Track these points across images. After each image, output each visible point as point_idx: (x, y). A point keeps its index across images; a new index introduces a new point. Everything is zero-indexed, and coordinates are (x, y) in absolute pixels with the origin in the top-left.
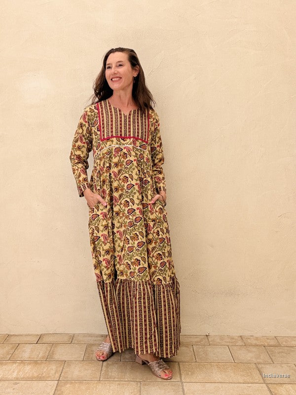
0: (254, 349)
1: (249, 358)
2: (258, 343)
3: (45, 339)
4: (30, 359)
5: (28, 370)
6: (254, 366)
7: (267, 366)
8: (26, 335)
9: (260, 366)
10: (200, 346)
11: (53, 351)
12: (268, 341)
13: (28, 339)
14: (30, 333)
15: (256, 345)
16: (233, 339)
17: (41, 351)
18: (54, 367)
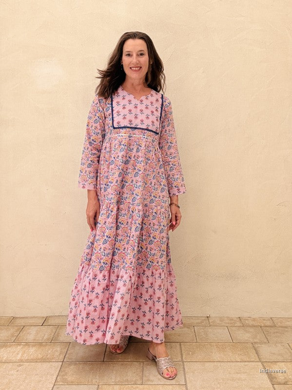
0: (252, 330)
1: (246, 338)
2: (255, 323)
3: (51, 322)
4: (35, 341)
5: (33, 352)
6: (251, 346)
7: (262, 345)
8: (31, 318)
9: (256, 346)
10: (201, 327)
11: (58, 333)
12: (265, 322)
13: (34, 322)
14: (36, 316)
15: (253, 326)
16: (232, 320)
17: (46, 333)
18: (59, 349)
